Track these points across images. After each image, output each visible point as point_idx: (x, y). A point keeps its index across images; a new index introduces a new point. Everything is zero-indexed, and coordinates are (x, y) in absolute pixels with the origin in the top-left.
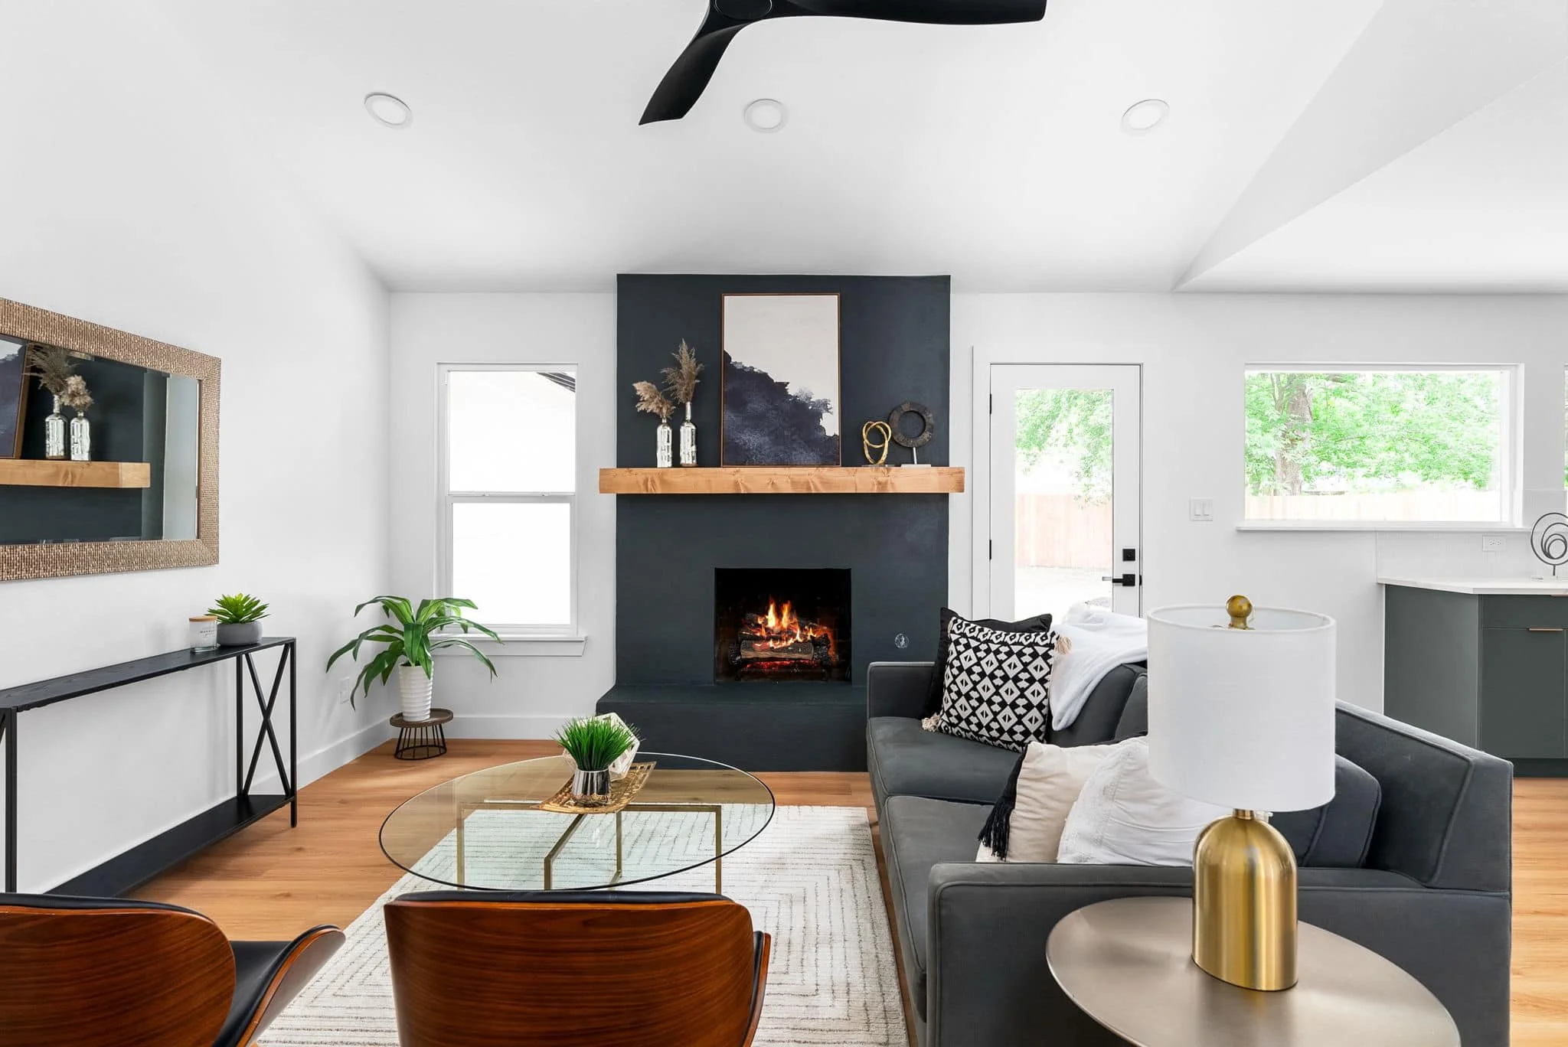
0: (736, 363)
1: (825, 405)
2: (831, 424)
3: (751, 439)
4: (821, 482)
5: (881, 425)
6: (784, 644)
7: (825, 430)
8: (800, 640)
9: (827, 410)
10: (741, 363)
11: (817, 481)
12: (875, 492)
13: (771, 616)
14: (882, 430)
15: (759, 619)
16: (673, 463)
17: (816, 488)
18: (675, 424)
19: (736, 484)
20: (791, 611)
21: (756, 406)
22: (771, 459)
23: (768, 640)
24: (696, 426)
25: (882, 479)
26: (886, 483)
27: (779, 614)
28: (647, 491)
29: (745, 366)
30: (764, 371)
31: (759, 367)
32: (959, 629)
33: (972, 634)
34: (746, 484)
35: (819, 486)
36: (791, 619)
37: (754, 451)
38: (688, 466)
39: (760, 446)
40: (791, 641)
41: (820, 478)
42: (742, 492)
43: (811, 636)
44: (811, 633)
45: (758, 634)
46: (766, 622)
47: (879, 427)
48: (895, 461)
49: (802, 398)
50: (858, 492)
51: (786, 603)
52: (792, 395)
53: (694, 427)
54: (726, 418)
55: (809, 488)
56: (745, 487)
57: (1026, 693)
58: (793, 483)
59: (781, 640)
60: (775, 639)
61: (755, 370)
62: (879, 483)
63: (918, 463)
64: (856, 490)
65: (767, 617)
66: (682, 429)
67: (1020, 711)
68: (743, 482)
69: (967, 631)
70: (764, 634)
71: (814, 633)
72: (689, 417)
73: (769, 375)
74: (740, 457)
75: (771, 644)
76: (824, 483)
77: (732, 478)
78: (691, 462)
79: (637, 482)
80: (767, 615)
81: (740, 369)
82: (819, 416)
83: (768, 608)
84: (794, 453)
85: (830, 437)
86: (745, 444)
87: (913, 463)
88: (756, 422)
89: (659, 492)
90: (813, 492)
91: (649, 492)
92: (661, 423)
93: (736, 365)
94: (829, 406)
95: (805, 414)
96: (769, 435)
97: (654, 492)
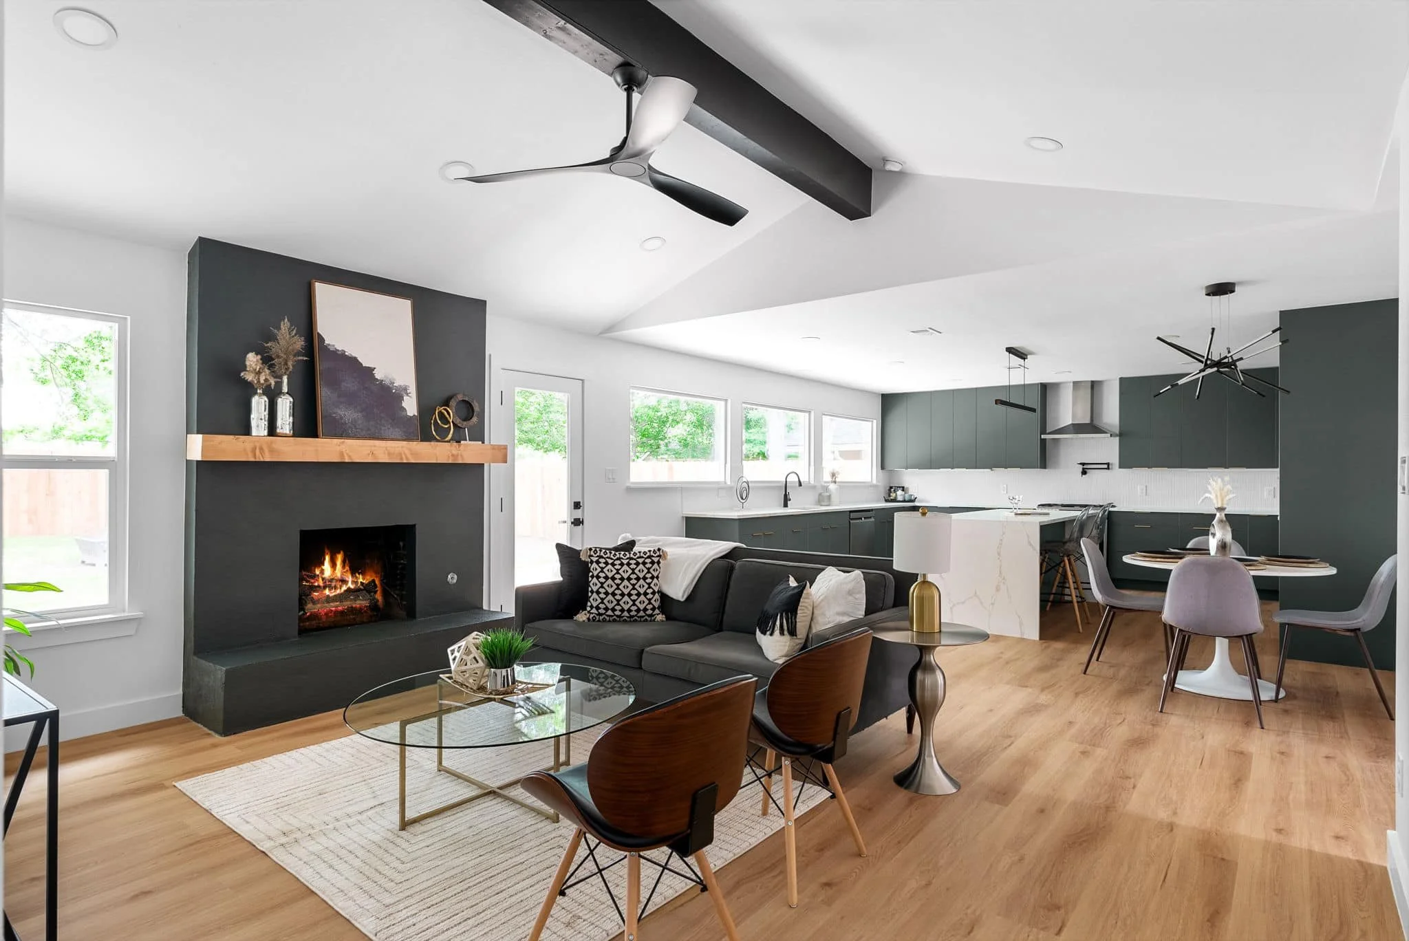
0: (329, 345)
1: (405, 389)
2: (410, 406)
3: (347, 414)
4: (412, 454)
5: (445, 409)
6: (338, 591)
7: (406, 411)
8: (352, 587)
9: (407, 394)
10: (334, 346)
11: (407, 452)
12: (450, 462)
13: (327, 566)
14: (446, 413)
15: (316, 570)
16: (269, 432)
17: (407, 458)
18: (272, 395)
19: (342, 454)
20: (344, 562)
21: (349, 385)
22: (364, 432)
23: (325, 587)
24: (293, 399)
25: (454, 452)
26: (458, 455)
27: (333, 565)
28: (255, 458)
29: (338, 348)
30: (354, 355)
31: (350, 351)
32: (595, 554)
33: (606, 556)
34: (350, 454)
35: (409, 456)
36: (344, 567)
37: (349, 424)
38: (286, 436)
39: (354, 422)
40: (344, 588)
41: (410, 450)
42: (347, 461)
43: (361, 582)
44: (361, 580)
45: (316, 584)
46: (322, 572)
47: (443, 411)
48: (458, 439)
49: (387, 382)
50: (439, 462)
51: (339, 553)
52: (379, 378)
53: (292, 400)
54: (323, 394)
55: (402, 459)
56: (350, 457)
57: (636, 587)
58: (389, 454)
59: (335, 588)
60: (331, 588)
61: (346, 354)
62: (453, 455)
63: (470, 440)
64: (437, 460)
65: (323, 567)
66: (280, 401)
67: (634, 597)
68: (347, 452)
69: (602, 554)
70: (321, 583)
71: (364, 579)
72: (285, 389)
73: (358, 359)
74: (340, 431)
75: (327, 592)
76: (414, 454)
77: (338, 448)
78: (288, 432)
79: (245, 450)
80: (324, 565)
81: (333, 351)
82: (401, 398)
83: (324, 559)
84: (383, 428)
85: (411, 417)
86: (341, 418)
87: (466, 440)
88: (350, 399)
89: (268, 459)
90: (405, 461)
91: (257, 460)
92: (256, 393)
93: (329, 347)
94: (408, 391)
95: (388, 396)
96: (361, 412)
97: (262, 460)
